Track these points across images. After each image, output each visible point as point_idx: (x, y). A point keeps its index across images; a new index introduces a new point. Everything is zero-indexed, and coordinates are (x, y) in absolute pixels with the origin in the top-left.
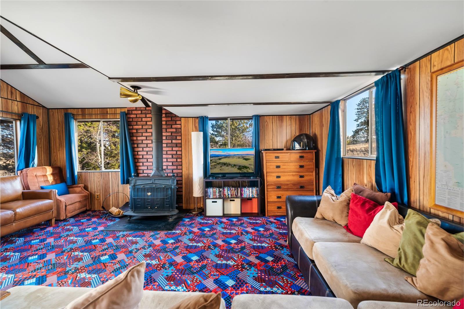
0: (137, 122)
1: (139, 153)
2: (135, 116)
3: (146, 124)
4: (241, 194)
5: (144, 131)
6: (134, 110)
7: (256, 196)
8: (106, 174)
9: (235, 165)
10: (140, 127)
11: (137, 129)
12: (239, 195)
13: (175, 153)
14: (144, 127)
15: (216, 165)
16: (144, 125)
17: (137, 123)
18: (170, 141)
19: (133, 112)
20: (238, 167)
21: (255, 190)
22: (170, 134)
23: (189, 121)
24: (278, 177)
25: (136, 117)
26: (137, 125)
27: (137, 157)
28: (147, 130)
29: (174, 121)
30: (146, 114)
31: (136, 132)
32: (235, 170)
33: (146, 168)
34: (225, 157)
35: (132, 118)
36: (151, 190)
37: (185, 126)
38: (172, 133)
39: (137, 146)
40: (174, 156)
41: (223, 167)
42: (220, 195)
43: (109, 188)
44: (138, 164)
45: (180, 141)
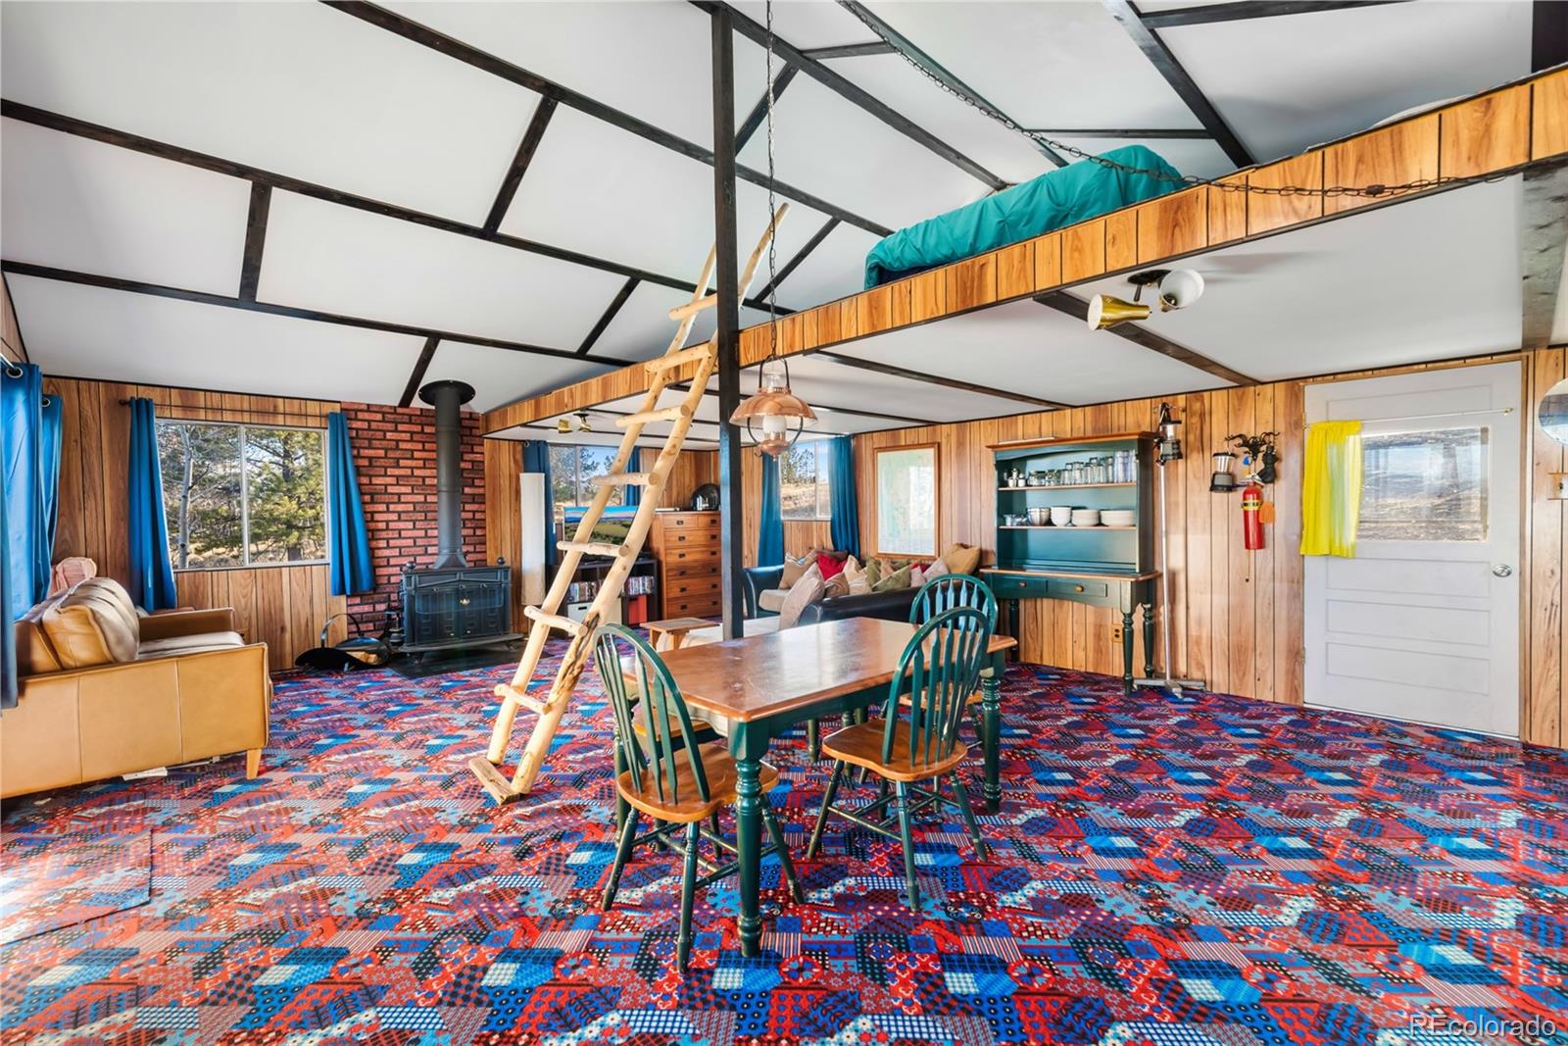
0: (370, 440)
1: (377, 517)
3: (397, 448)
4: (625, 590)
5: (391, 462)
6: (361, 411)
7: (648, 591)
8: (271, 575)
10: (381, 453)
11: (370, 459)
13: (470, 515)
14: (391, 454)
16: (391, 449)
17: (370, 443)
19: (360, 415)
21: (646, 580)
23: (502, 448)
25: (369, 429)
26: (370, 447)
27: (375, 526)
28: (398, 462)
29: (468, 444)
30: (396, 424)
31: (367, 464)
33: (395, 552)
35: (357, 430)
36: (464, 594)
37: (492, 458)
39: (372, 498)
43: (282, 609)
44: (376, 543)
45: (481, 491)
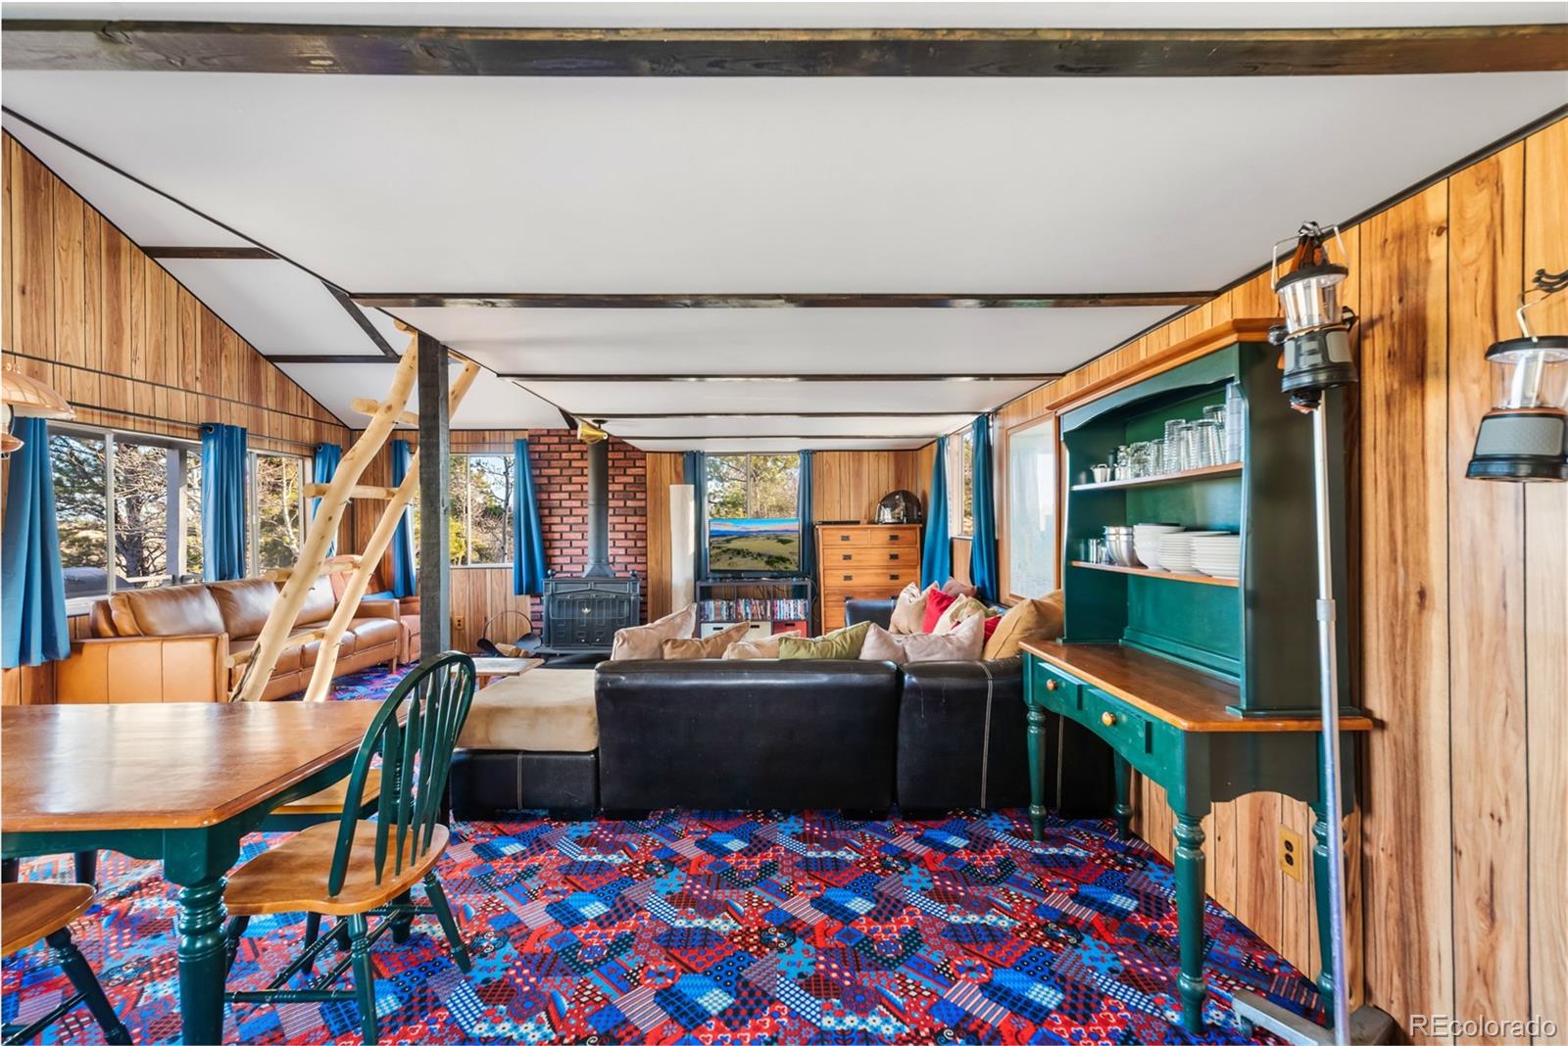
0: (549, 461)
1: (554, 528)
2: (546, 448)
3: (570, 466)
4: (773, 613)
5: (566, 480)
6: (543, 436)
7: (803, 617)
8: (478, 574)
9: (760, 555)
10: (558, 471)
11: (549, 477)
12: (769, 614)
13: (632, 527)
14: (565, 472)
15: (720, 554)
16: (565, 468)
17: (549, 464)
18: (622, 504)
19: (543, 440)
20: (765, 559)
21: (800, 603)
22: (621, 487)
23: (664, 461)
24: (848, 578)
25: (549, 451)
26: (549, 467)
27: (549, 536)
28: (571, 479)
29: (630, 459)
30: (570, 444)
32: (761, 565)
33: (568, 560)
34: (740, 537)
35: (539, 452)
36: (590, 603)
37: (654, 471)
38: (625, 484)
39: (551, 512)
40: (630, 536)
41: (735, 560)
42: (730, 615)
43: (486, 603)
44: (551, 552)
45: (642, 504)
